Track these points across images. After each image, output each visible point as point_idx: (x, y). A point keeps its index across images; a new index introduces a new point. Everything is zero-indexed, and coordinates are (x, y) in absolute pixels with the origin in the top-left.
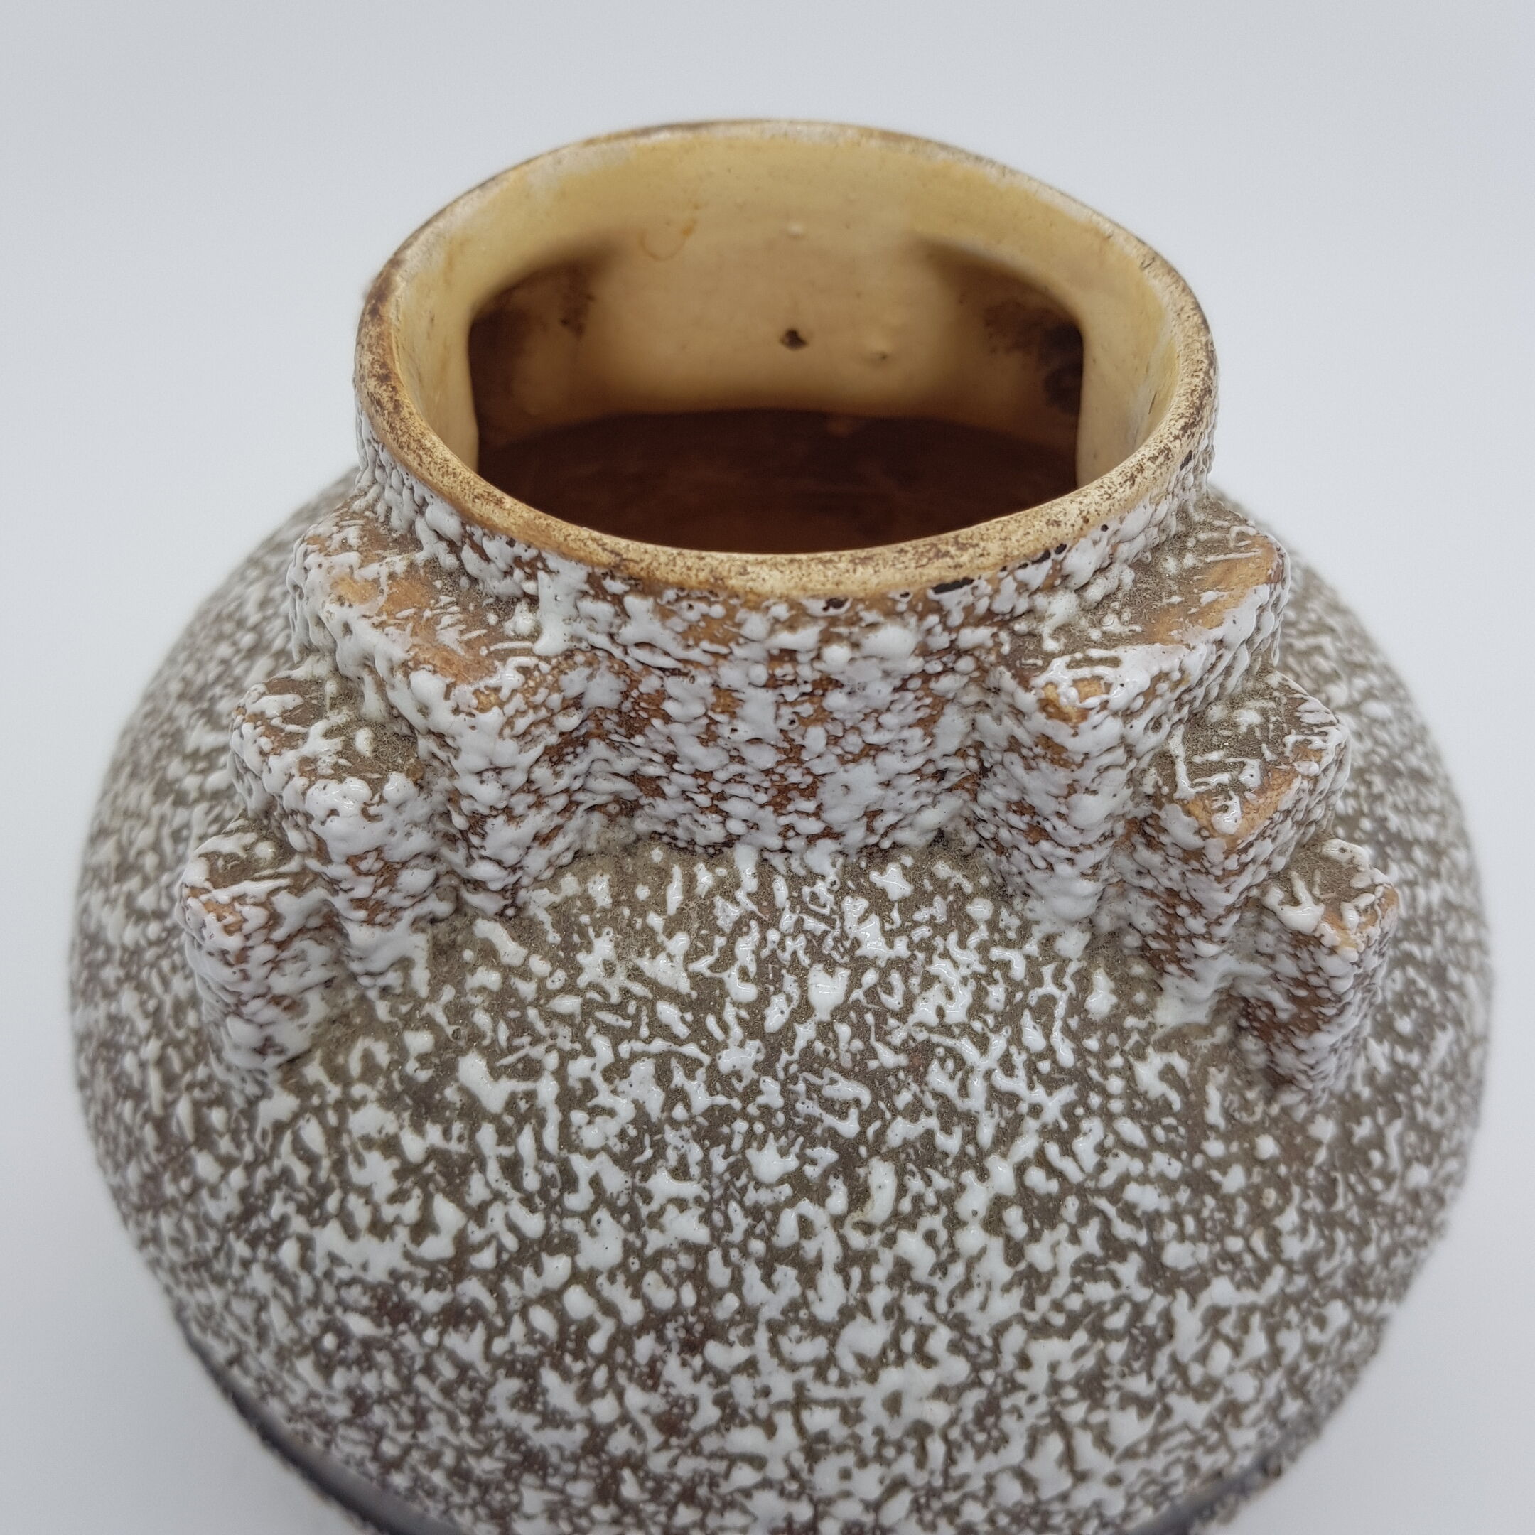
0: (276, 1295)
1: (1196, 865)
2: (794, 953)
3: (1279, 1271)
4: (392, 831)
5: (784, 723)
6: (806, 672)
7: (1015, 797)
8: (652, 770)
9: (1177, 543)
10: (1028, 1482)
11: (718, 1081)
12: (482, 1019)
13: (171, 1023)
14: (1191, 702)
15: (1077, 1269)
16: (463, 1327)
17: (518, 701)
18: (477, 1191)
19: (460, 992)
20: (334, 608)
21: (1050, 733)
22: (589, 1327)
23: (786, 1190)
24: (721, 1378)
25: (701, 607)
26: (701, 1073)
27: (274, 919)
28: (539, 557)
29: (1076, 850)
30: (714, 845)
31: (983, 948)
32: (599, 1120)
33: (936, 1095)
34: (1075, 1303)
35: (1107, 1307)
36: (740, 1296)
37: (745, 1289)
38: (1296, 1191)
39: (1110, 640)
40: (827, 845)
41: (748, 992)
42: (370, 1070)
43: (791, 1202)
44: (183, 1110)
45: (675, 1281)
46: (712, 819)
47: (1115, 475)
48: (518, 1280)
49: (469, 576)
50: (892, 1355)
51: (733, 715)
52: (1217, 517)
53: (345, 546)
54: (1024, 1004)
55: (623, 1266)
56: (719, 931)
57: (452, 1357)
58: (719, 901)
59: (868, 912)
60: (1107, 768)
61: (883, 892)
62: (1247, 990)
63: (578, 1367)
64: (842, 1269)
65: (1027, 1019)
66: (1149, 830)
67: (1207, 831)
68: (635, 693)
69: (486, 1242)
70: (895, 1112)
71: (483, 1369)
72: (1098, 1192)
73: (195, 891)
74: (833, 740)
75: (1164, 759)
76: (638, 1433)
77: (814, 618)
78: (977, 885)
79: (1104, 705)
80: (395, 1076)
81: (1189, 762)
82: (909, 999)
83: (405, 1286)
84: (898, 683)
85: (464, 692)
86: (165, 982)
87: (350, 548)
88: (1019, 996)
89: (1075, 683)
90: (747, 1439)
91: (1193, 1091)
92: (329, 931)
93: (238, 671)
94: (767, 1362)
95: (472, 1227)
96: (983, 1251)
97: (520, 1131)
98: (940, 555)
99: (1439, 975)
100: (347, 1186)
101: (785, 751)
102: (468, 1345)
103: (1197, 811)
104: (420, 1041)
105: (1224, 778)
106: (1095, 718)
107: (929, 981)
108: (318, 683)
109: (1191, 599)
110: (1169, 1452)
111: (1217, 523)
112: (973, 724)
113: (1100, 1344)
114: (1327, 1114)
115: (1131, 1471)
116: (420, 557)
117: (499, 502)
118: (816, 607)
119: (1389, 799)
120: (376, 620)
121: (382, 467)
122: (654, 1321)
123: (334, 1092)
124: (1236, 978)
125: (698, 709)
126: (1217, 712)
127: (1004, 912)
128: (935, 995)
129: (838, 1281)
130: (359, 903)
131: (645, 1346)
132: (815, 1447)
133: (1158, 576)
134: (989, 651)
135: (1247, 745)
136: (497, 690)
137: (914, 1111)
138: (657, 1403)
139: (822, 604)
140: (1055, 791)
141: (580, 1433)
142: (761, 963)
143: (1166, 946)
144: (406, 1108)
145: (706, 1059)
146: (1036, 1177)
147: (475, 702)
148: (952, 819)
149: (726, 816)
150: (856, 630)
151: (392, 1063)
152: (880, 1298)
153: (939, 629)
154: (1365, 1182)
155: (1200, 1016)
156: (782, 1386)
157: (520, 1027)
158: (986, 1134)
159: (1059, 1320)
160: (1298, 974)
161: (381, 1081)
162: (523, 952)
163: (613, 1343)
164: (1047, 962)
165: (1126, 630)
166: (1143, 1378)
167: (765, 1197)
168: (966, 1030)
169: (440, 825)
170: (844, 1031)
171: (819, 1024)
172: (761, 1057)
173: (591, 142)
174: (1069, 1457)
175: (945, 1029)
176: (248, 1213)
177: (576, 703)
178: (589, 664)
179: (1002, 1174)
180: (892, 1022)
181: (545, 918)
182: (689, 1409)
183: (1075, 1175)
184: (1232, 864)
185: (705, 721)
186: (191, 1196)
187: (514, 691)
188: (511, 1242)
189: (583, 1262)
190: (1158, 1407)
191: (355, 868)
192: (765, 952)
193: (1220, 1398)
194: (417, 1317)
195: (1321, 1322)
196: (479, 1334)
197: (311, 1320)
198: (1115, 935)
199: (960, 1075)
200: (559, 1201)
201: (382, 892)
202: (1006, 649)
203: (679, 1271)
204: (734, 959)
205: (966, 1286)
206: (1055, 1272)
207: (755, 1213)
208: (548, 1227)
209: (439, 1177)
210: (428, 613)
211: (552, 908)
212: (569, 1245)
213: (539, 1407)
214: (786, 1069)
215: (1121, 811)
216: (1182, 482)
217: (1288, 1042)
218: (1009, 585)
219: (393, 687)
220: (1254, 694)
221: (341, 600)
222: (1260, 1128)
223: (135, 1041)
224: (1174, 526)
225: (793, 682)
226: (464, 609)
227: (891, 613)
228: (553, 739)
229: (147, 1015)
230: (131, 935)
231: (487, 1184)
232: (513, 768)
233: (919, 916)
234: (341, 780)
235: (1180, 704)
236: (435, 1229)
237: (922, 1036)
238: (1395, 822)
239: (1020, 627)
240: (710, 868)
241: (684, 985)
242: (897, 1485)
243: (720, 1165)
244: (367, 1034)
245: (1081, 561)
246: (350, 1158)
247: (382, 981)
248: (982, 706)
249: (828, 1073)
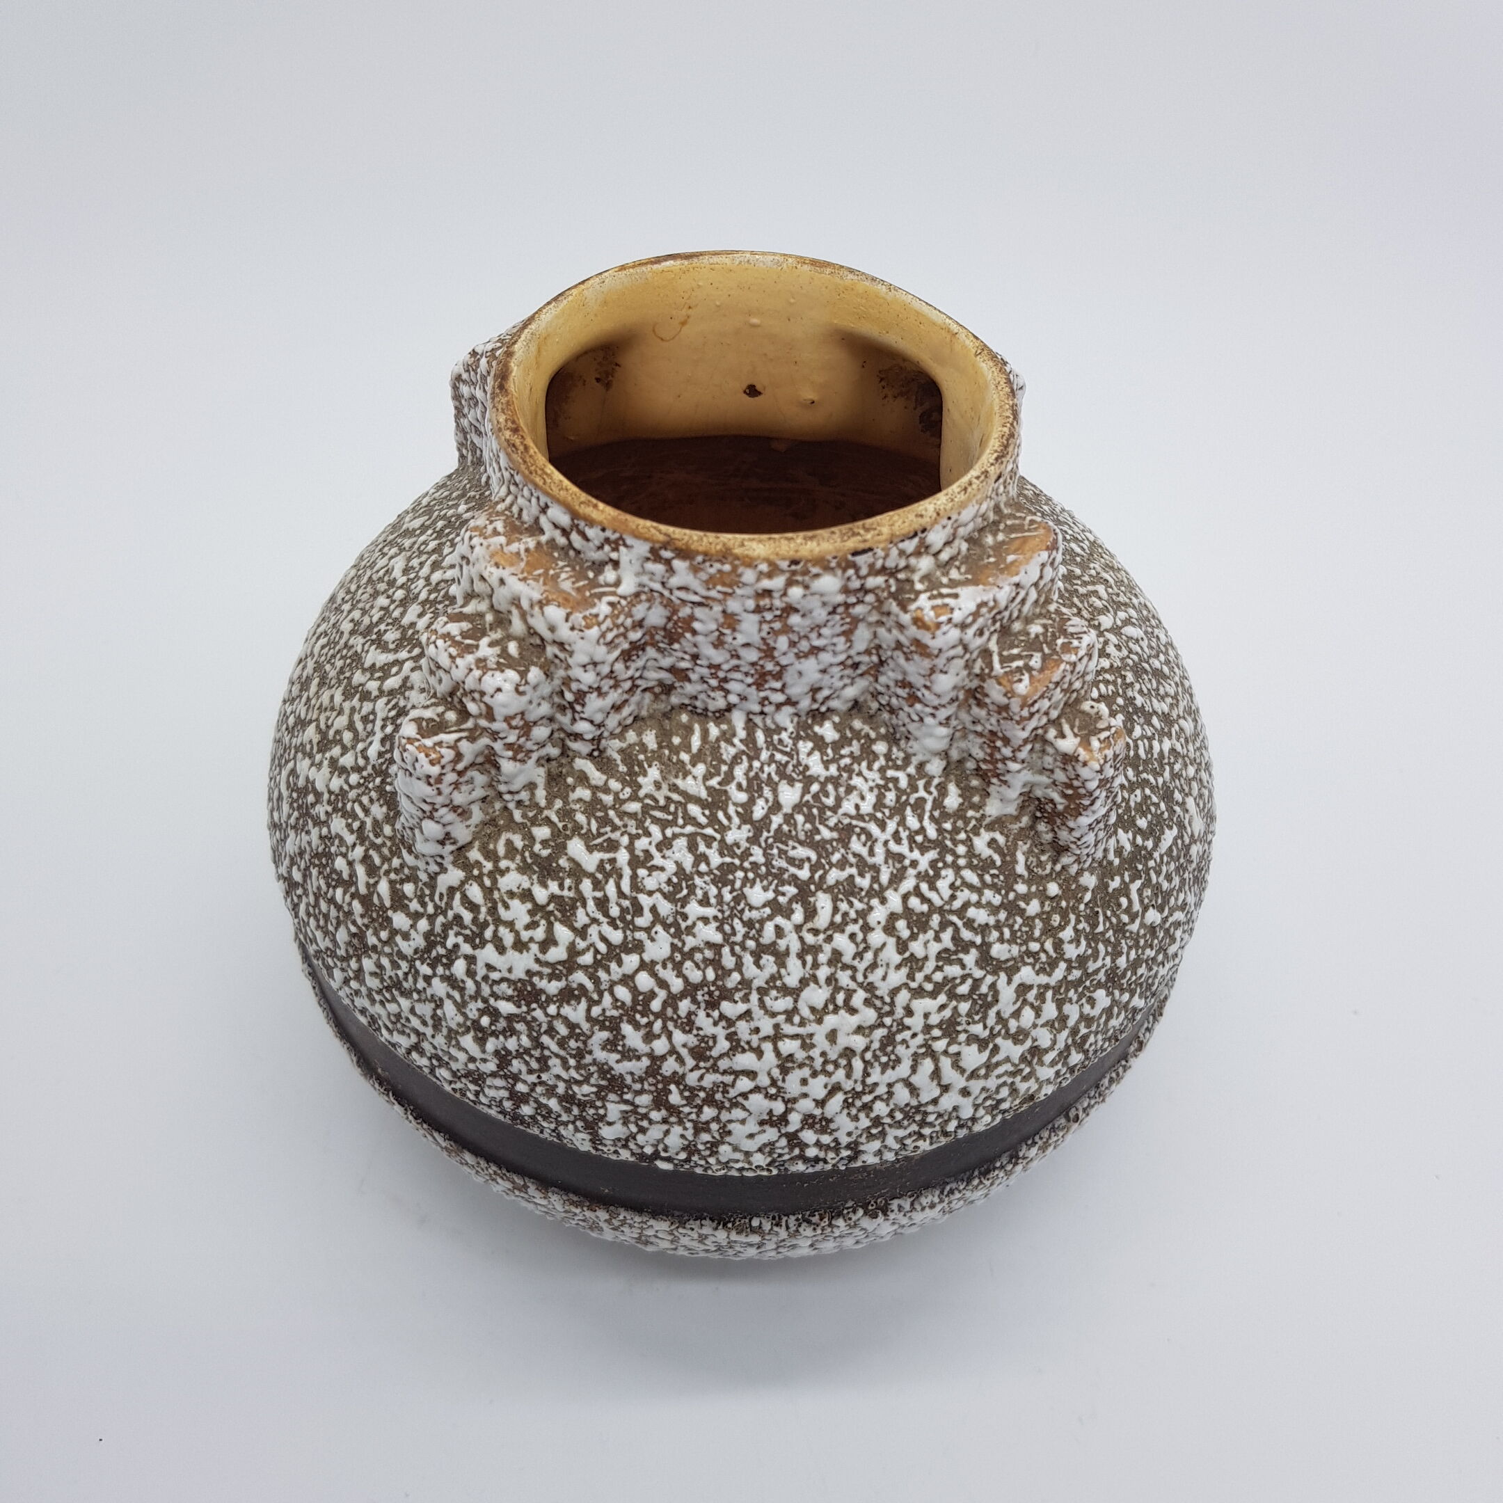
0: (449, 996)
1: (1004, 714)
2: (769, 774)
3: (1063, 965)
4: (531, 702)
5: (764, 634)
6: (777, 603)
7: (900, 677)
8: (684, 665)
9: (993, 527)
10: (914, 1090)
11: (725, 849)
12: (581, 818)
13: (371, 835)
14: (1001, 620)
15: (939, 957)
16: (573, 1002)
17: (608, 623)
18: (581, 918)
19: (566, 802)
20: (494, 570)
21: (919, 637)
22: (652, 995)
23: (768, 911)
24: (730, 1023)
25: (717, 566)
26: (715, 845)
27: (459, 756)
28: (621, 538)
29: (936, 708)
30: (719, 711)
31: (882, 770)
32: (655, 874)
33: (855, 855)
34: (938, 977)
35: (958, 981)
36: (741, 974)
37: (744, 969)
38: (1072, 917)
39: (953, 584)
40: (788, 710)
41: (742, 797)
42: (511, 850)
43: (770, 918)
44: (383, 887)
45: (702, 966)
46: (718, 695)
47: (955, 488)
48: (608, 971)
49: (574, 549)
50: (831, 1007)
51: (734, 630)
52: (1018, 511)
53: (496, 533)
54: (907, 803)
55: (671, 958)
56: (725, 762)
57: (566, 1021)
58: (723, 744)
59: (813, 749)
60: (953, 658)
61: (822, 738)
62: (1039, 793)
63: (644, 1021)
64: (801, 956)
65: (909, 811)
66: (978, 696)
67: (1010, 694)
68: (675, 618)
69: (588, 949)
70: (831, 865)
71: (585, 1026)
72: (951, 912)
73: (410, 740)
74: (793, 644)
75: (986, 653)
76: (680, 1060)
77: (783, 571)
78: (878, 734)
79: (950, 620)
80: (527, 854)
81: (1000, 655)
82: (839, 800)
83: (536, 979)
84: (830, 609)
85: (578, 617)
86: (366, 811)
87: (498, 534)
88: (904, 798)
89: (933, 608)
90: (745, 1060)
91: (1008, 854)
92: (487, 766)
93: (396, 614)
94: (758, 1012)
95: (578, 940)
96: (884, 945)
97: (607, 882)
98: (855, 534)
99: (1167, 796)
100: (498, 921)
101: (764, 651)
102: (576, 1012)
103: (1004, 682)
104: (542, 832)
105: (1020, 663)
106: (944, 628)
107: (850, 789)
108: (481, 615)
109: (1001, 559)
110: (998, 1077)
111: (1018, 514)
112: (875, 635)
113: (954, 1003)
114: (1091, 870)
115: (976, 1086)
116: (543, 539)
117: (595, 506)
118: (784, 565)
119: (1137, 686)
120: (521, 576)
121: (516, 484)
122: (690, 990)
123: (488, 866)
124: (1033, 785)
125: (713, 626)
126: (1017, 626)
127: (895, 750)
128: (854, 796)
129: (799, 963)
130: (509, 746)
131: (685, 1006)
132: (786, 1064)
133: (982, 546)
134: (883, 591)
135: (1035, 645)
136: (597, 616)
137: (842, 864)
138: (692, 1040)
139: (787, 563)
140: (923, 672)
141: (645, 1062)
142: (749, 780)
143: (991, 767)
144: (535, 872)
145: (718, 836)
146: (914, 902)
147: (583, 623)
148: (863, 693)
149: (727, 692)
150: (807, 578)
151: (525, 846)
152: (823, 972)
153: (854, 577)
154: (1118, 917)
155: (1012, 810)
156: (767, 1027)
157: (604, 821)
158: (885, 878)
159: (929, 987)
160: (1066, 780)
161: (518, 857)
162: (604, 777)
163: (665, 1004)
164: (920, 779)
165: (962, 578)
166: (981, 1026)
167: (755, 915)
168: (872, 817)
169: (557, 699)
170: (800, 819)
171: (785, 815)
172: (751, 834)
173: (623, 268)
174: (936, 1074)
175: (860, 817)
176: (431, 945)
177: (639, 624)
178: (648, 600)
179: (894, 900)
180: (829, 813)
181: (617, 757)
182: (711, 1043)
183: (938, 902)
184: (1025, 713)
185: (717, 634)
186: (390, 941)
187: (606, 617)
188: (602, 948)
189: (646, 957)
190: (991, 1046)
191: (509, 724)
192: (752, 774)
193: (1028, 1043)
194: (543, 998)
195: (1092, 1002)
196: (584, 1004)
197: (473, 1009)
198: (961, 762)
199: (869, 844)
200: (632, 922)
201: (522, 740)
202: (893, 589)
203: (705, 960)
204: (733, 778)
205: (873, 966)
206: (926, 958)
207: (749, 924)
208: (626, 937)
209: (556, 912)
210: (552, 572)
211: (621, 751)
212: (638, 947)
213: (620, 1048)
214: (766, 841)
215: (961, 684)
216: (996, 491)
217: (1064, 824)
218: (894, 552)
219: (532, 616)
220: (1040, 616)
221: (497, 565)
222: (1049, 878)
223: (343, 850)
224: (992, 516)
225: (770, 609)
226: (574, 569)
227: (827, 568)
228: (626, 646)
229: (352, 832)
230: (336, 783)
231: (587, 915)
232: (603, 663)
233: (843, 752)
234: (502, 671)
235: (994, 621)
236: (555, 943)
237: (846, 821)
238: (1139, 701)
239: (901, 576)
240: (717, 725)
241: (704, 794)
242: (836, 1088)
243: (728, 897)
244: (508, 831)
245: (936, 538)
246: (500, 905)
247: (517, 797)
248: (880, 623)
249: (791, 843)
